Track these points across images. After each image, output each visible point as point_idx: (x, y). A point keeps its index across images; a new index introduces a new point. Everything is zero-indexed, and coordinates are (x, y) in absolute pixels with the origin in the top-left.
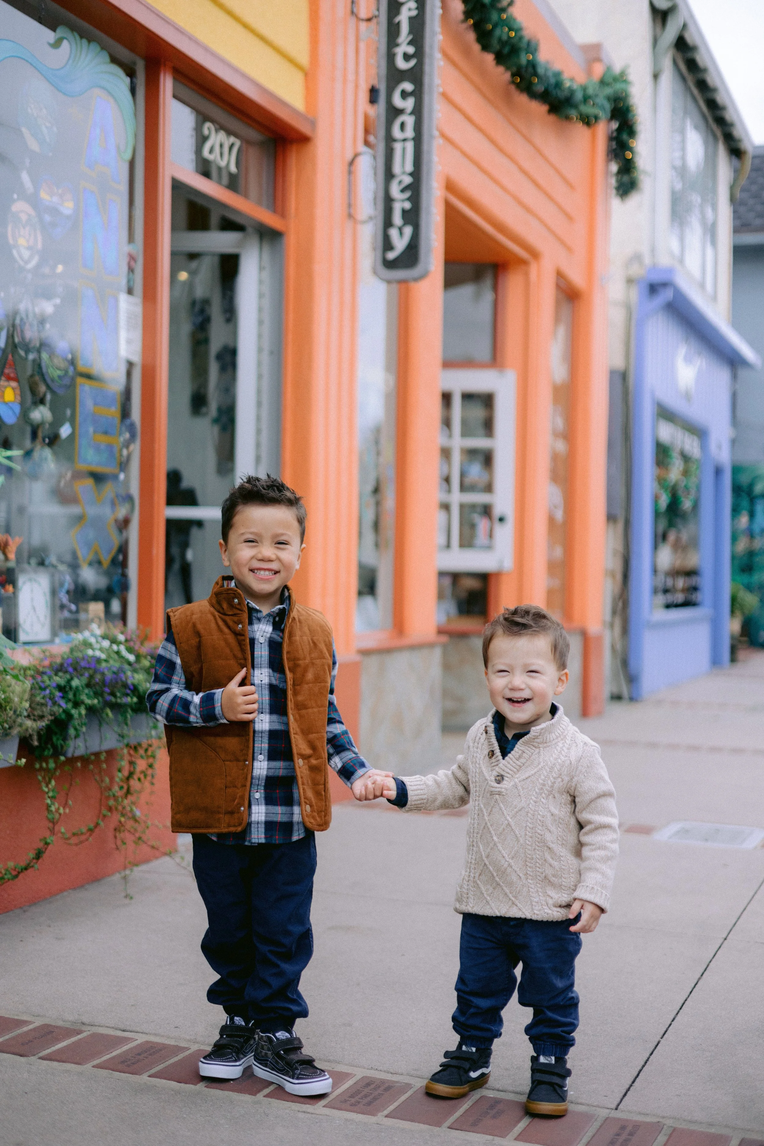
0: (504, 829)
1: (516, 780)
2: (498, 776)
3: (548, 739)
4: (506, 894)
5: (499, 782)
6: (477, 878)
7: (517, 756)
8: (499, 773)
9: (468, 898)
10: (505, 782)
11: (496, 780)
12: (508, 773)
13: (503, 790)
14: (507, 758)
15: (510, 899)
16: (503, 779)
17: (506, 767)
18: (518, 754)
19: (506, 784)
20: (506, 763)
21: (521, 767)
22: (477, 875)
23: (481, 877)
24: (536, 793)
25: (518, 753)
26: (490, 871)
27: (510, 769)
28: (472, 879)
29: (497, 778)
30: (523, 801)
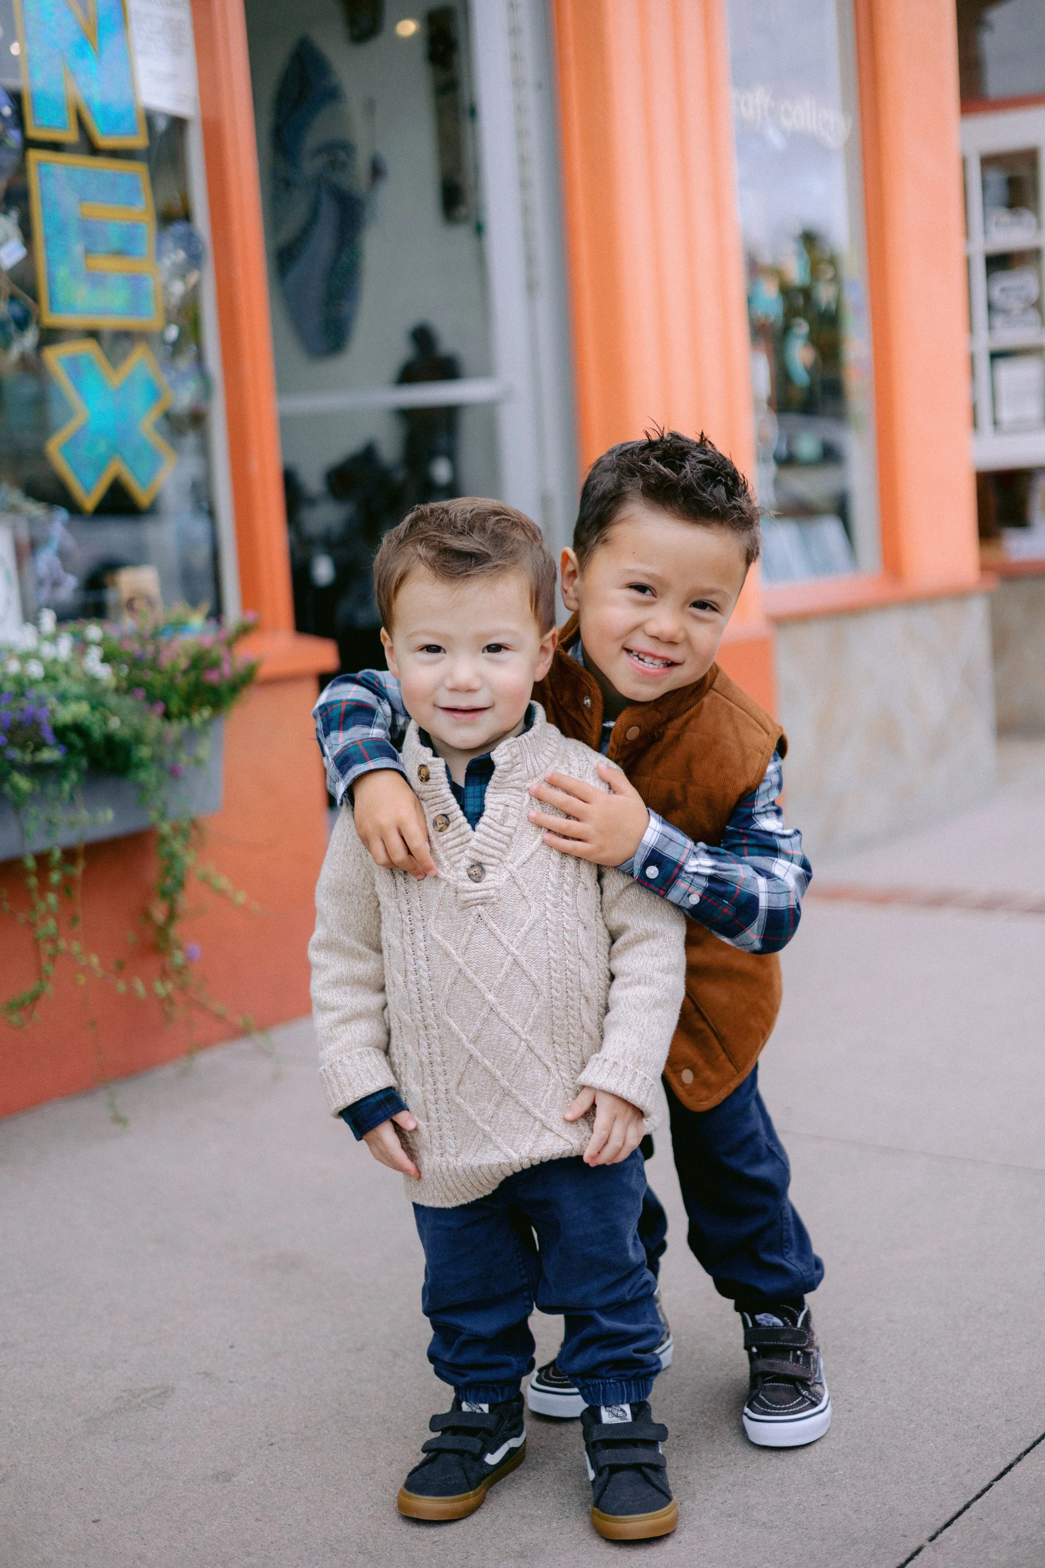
0: (507, 975)
1: (510, 867)
2: (472, 866)
3: (537, 768)
4: (527, 1111)
5: (476, 878)
6: (453, 1092)
7: (499, 817)
8: (474, 860)
9: (441, 1137)
10: (489, 876)
11: (470, 876)
12: (493, 856)
13: (492, 892)
14: (479, 826)
15: (535, 1119)
16: (483, 870)
17: (485, 844)
18: (499, 814)
19: (494, 879)
20: (484, 837)
21: (510, 836)
22: (452, 1085)
23: (461, 1088)
24: (553, 885)
25: (497, 810)
26: (485, 1069)
27: (494, 848)
28: (442, 1096)
29: (472, 872)
30: (533, 909)
